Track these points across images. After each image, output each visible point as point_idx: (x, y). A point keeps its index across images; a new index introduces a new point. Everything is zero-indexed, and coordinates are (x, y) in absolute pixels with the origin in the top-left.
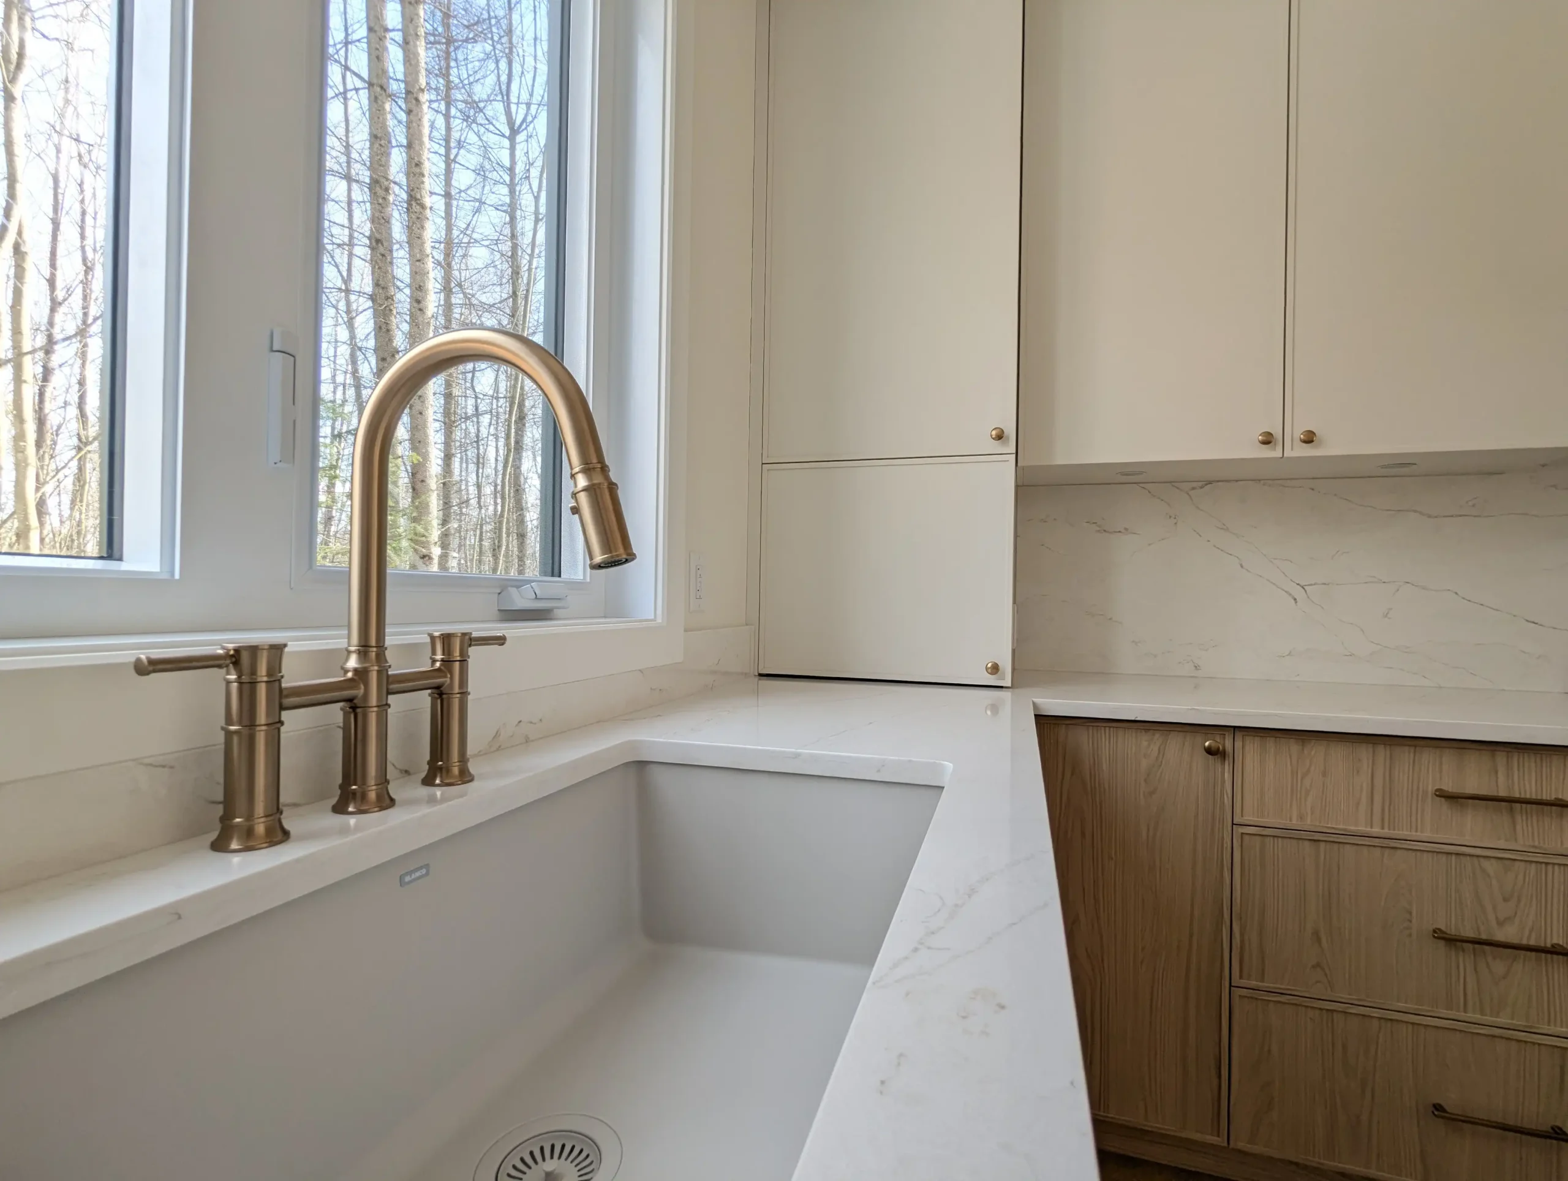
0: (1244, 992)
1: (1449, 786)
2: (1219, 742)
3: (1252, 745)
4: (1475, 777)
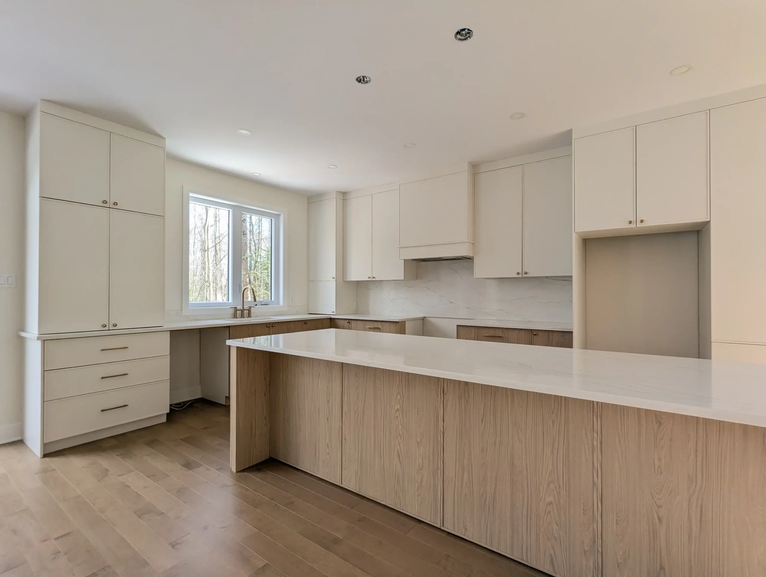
2: (349, 321)
3: (352, 321)
4: (372, 325)
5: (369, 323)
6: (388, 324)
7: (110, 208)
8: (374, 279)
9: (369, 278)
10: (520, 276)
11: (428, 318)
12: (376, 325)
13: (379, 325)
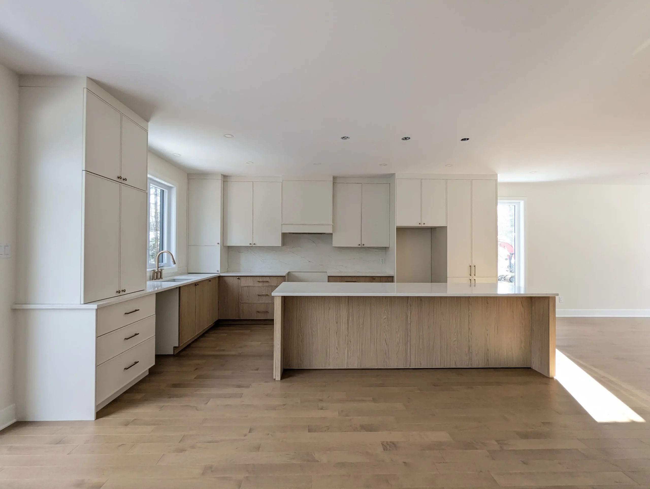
0: (241, 303)
1: (259, 280)
2: (239, 277)
3: (242, 278)
4: (261, 279)
5: (259, 278)
6: (275, 278)
7: (121, 183)
8: (254, 245)
9: (250, 244)
10: (360, 246)
11: (292, 273)
12: (265, 279)
13: (268, 279)
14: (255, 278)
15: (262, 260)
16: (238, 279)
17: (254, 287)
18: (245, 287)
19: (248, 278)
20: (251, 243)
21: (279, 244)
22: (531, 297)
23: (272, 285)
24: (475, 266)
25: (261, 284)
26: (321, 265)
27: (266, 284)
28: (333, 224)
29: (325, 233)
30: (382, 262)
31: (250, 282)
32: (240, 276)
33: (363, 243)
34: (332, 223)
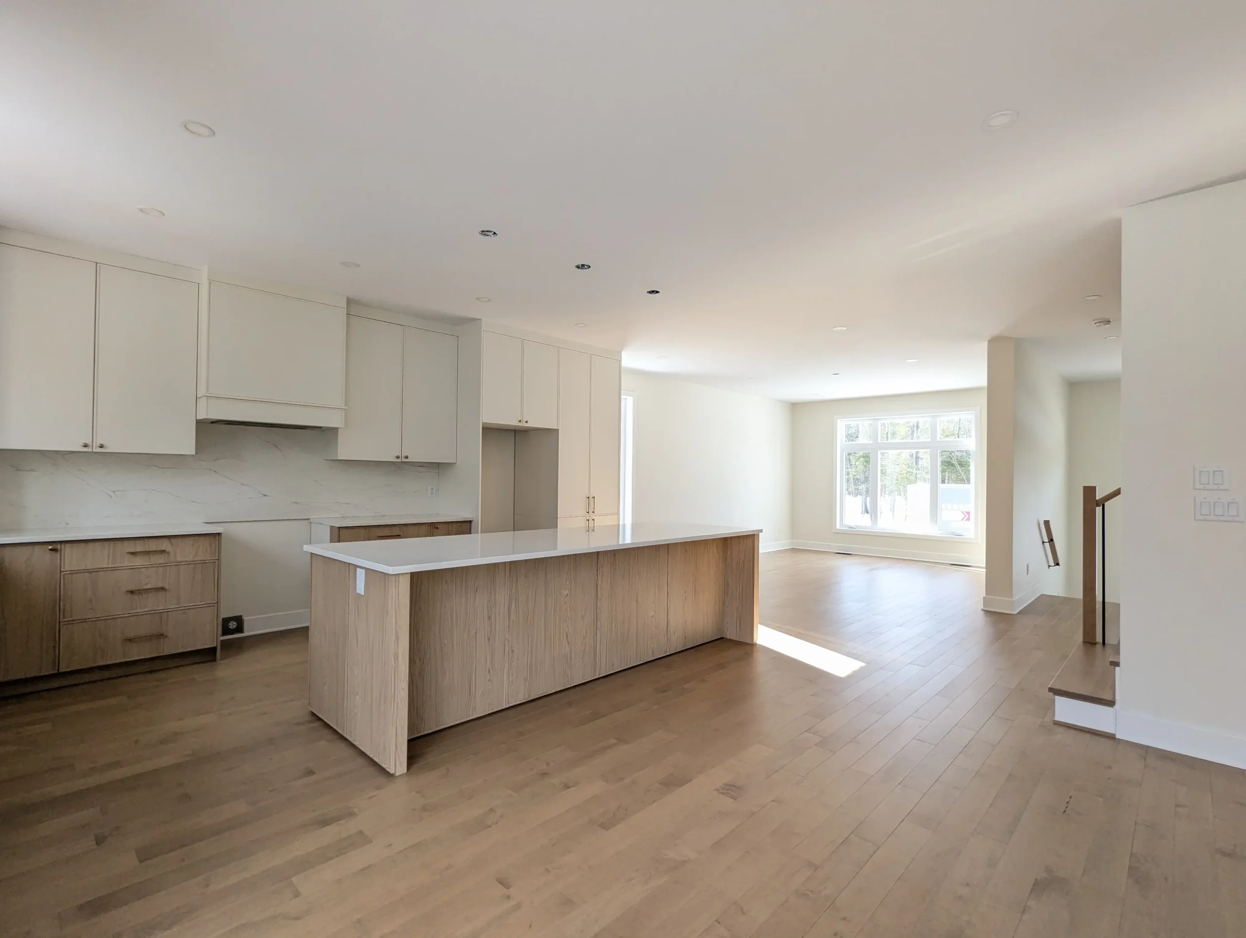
0: (64, 623)
1: (132, 550)
2: (55, 547)
3: (68, 546)
4: (139, 547)
5: (132, 543)
6: (189, 541)
8: (100, 450)
9: (83, 446)
10: (399, 460)
12: (153, 546)
13: (165, 545)
14: (119, 544)
15: (112, 494)
16: (51, 550)
17: (114, 569)
18: (78, 572)
19: (91, 545)
20: (89, 442)
21: (188, 447)
22: (725, 539)
23: (179, 559)
24: (594, 498)
25: (138, 561)
26: (296, 503)
27: (160, 559)
28: (346, 408)
29: (321, 428)
30: (432, 494)
31: (100, 558)
32: (61, 542)
33: (404, 455)
34: (344, 405)
